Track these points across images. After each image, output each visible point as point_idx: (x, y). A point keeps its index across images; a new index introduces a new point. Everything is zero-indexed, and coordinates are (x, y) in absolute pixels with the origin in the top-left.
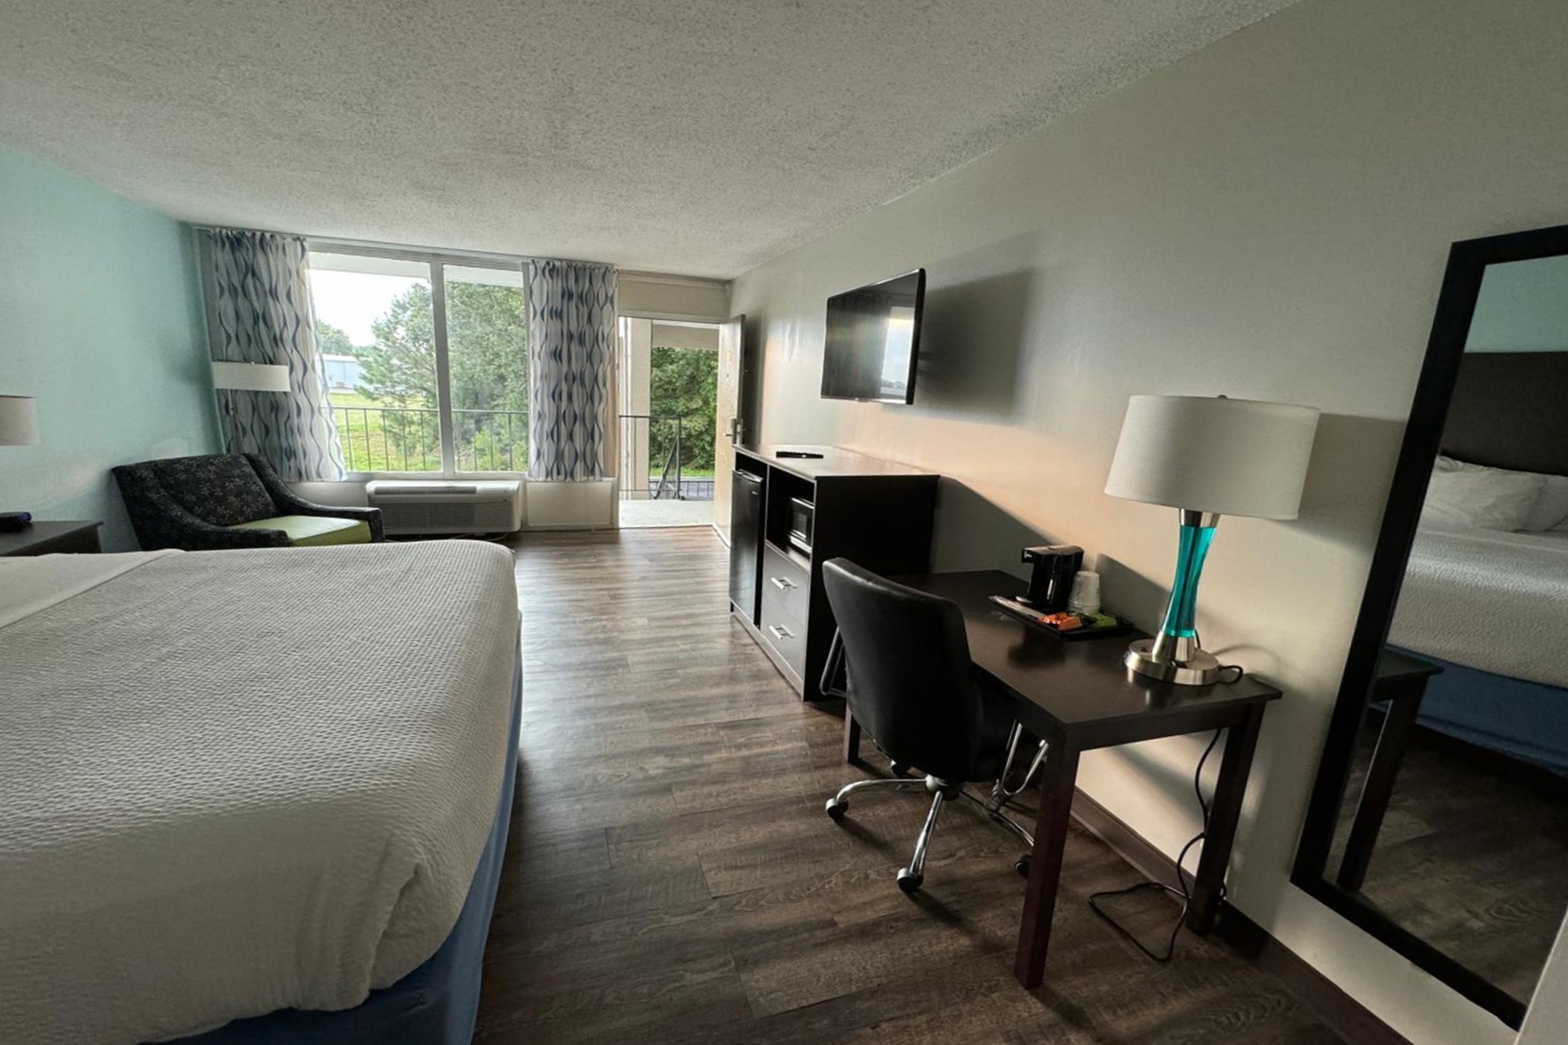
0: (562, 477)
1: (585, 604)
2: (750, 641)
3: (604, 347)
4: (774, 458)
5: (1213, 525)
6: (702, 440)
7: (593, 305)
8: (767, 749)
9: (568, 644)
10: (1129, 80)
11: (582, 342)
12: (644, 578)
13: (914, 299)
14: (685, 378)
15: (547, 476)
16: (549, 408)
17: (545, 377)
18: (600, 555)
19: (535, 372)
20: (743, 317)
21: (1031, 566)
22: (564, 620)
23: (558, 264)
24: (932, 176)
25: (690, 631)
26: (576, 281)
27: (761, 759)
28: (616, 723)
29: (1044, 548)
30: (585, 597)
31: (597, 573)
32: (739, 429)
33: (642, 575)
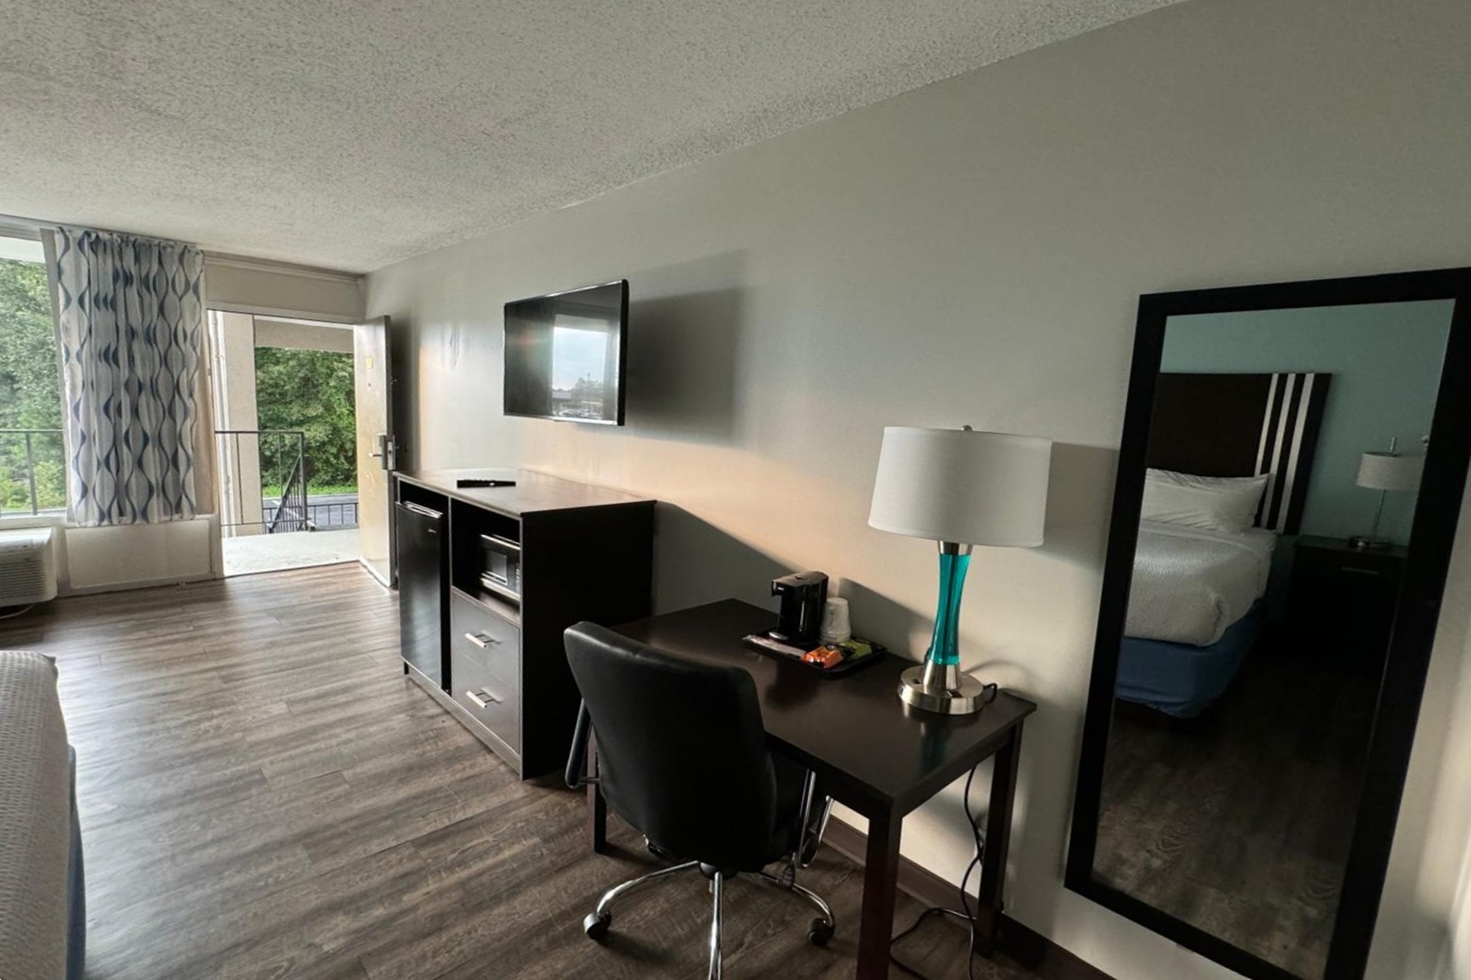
0: (127, 519)
1: (181, 697)
2: (439, 710)
3: (187, 347)
4: (454, 488)
5: (969, 552)
6: (324, 452)
7: (167, 292)
8: (489, 862)
9: (158, 766)
10: (828, 115)
11: (150, 338)
12: (273, 645)
13: (619, 312)
14: (297, 380)
15: (102, 519)
16: (99, 426)
17: (90, 385)
18: (198, 618)
19: (73, 377)
20: (387, 319)
21: (779, 598)
22: (147, 728)
23: (104, 236)
24: (620, 183)
25: (351, 711)
26: (137, 259)
27: (485, 878)
28: (257, 880)
29: (788, 577)
30: (180, 686)
31: (200, 646)
32: (390, 447)
33: (269, 639)
